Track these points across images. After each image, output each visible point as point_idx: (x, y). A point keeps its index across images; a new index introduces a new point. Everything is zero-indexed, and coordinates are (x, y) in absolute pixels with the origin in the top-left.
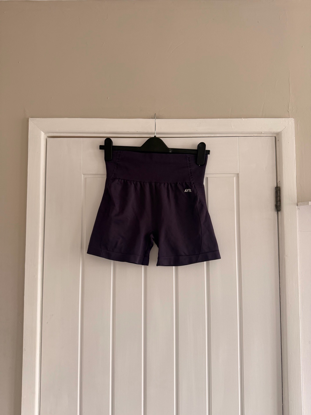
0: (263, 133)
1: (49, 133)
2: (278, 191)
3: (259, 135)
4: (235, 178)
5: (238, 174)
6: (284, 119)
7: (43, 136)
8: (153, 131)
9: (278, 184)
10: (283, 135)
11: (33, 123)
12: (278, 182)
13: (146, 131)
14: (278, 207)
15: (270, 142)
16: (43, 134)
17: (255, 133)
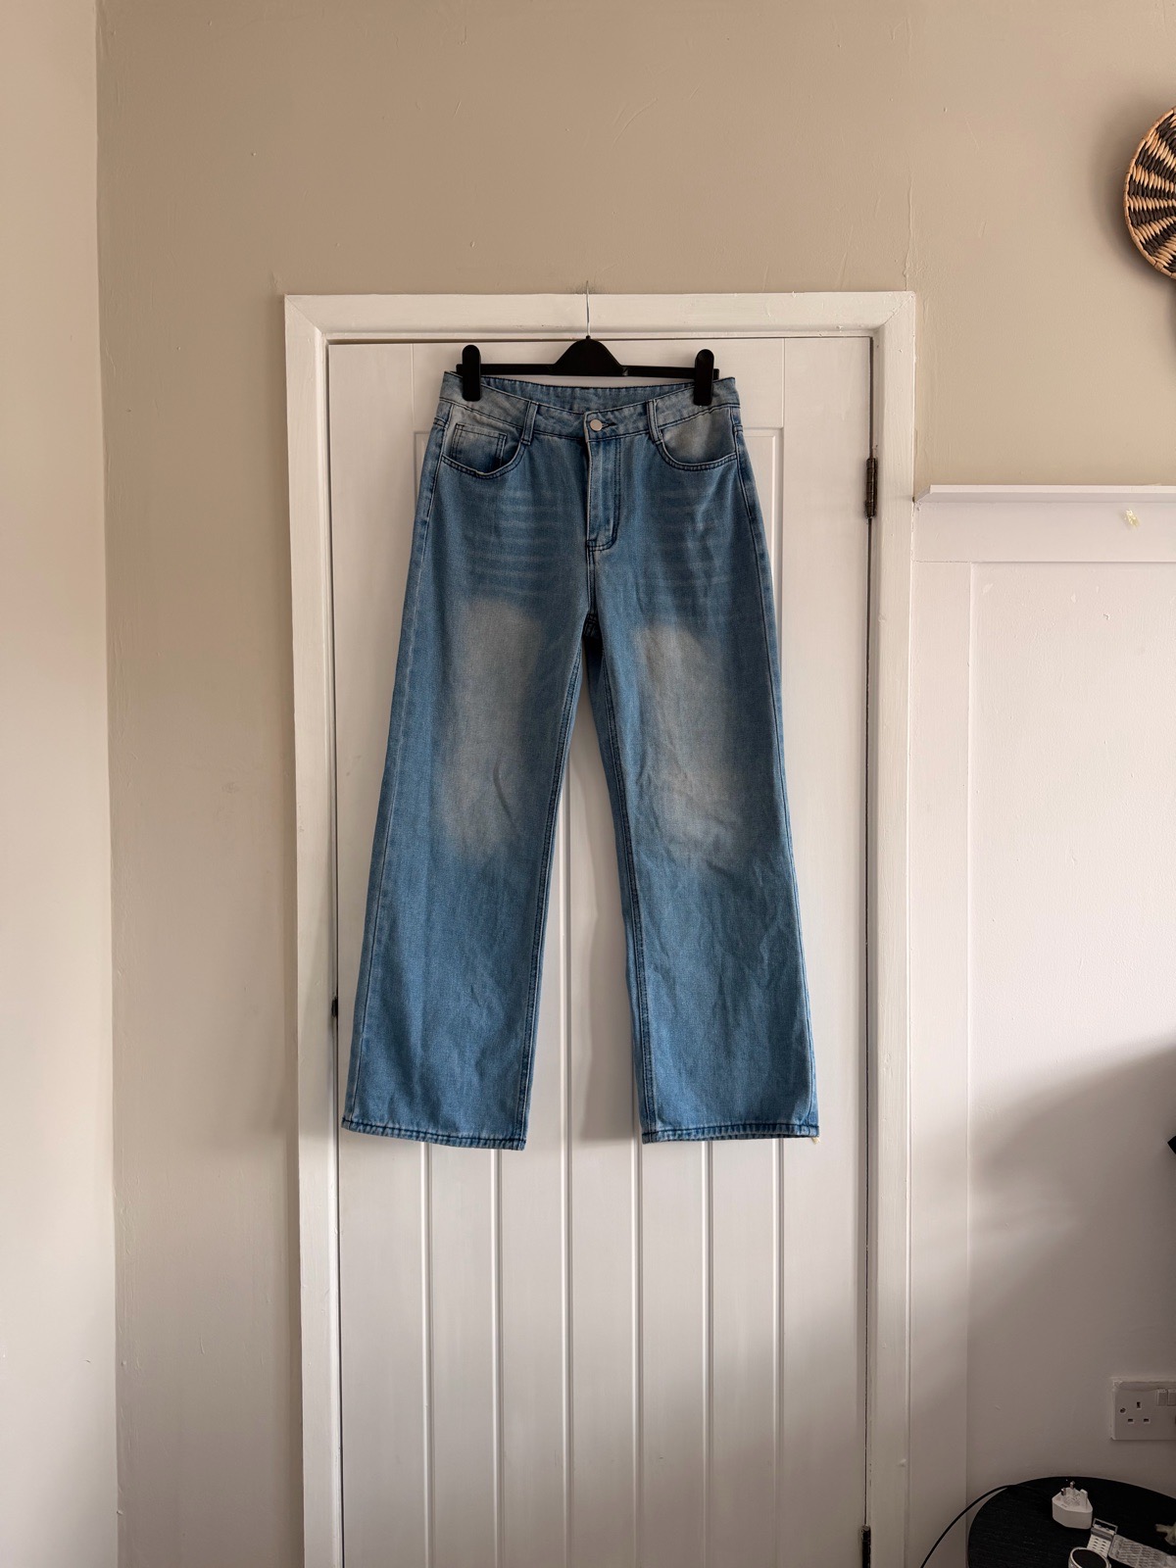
0: (843, 330)
1: (332, 331)
2: (872, 469)
3: (833, 333)
4: (774, 438)
5: (782, 429)
6: (890, 294)
7: (319, 341)
8: (583, 323)
9: (874, 451)
10: (887, 332)
11: (293, 307)
12: (874, 447)
13: (564, 324)
14: (871, 507)
15: (859, 349)
16: (318, 332)
17: (824, 330)
